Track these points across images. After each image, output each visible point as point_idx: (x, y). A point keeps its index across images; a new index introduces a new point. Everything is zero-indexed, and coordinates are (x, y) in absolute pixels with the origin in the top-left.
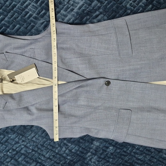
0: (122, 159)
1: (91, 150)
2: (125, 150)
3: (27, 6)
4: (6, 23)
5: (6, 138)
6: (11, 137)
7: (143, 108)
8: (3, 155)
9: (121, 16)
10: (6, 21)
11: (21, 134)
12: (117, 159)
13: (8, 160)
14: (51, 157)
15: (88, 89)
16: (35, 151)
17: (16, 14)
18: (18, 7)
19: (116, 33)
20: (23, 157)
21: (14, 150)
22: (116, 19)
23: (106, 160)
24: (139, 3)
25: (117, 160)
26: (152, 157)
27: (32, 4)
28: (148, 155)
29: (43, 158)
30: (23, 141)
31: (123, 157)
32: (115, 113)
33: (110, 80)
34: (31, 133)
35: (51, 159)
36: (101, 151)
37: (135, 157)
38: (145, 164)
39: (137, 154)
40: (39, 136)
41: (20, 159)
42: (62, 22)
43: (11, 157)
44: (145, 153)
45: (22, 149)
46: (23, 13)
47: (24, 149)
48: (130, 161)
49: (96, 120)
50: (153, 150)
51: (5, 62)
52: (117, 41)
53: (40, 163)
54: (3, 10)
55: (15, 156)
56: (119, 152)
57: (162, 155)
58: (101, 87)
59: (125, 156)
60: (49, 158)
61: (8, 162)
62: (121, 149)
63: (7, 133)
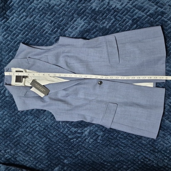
0: (109, 141)
2: (112, 134)
3: (44, 26)
4: (29, 37)
5: (27, 118)
6: (29, 118)
7: (127, 103)
8: (23, 130)
9: (112, 33)
11: (36, 116)
12: (105, 141)
13: (26, 134)
14: (57, 135)
15: (85, 86)
16: (46, 129)
17: (37, 31)
18: (38, 26)
19: (107, 46)
20: (37, 133)
21: (31, 127)
22: (108, 35)
23: (97, 141)
24: (126, 23)
25: (106, 143)
26: (133, 142)
27: (48, 24)
28: (130, 140)
29: (51, 135)
30: (38, 121)
32: (104, 106)
33: (102, 81)
34: (44, 116)
36: (94, 134)
37: (120, 141)
38: (127, 147)
39: (121, 138)
40: (49, 119)
41: (35, 135)
42: (69, 37)
43: (29, 133)
44: (127, 138)
45: (37, 127)
46: (42, 30)
47: (38, 127)
48: (115, 144)
49: (90, 109)
50: (134, 137)
51: (27, 64)
53: (49, 138)
54: (27, 28)
55: (32, 132)
57: (141, 141)
58: (95, 86)
59: (112, 139)
60: (55, 136)
61: (27, 136)
62: (109, 134)
63: (27, 115)
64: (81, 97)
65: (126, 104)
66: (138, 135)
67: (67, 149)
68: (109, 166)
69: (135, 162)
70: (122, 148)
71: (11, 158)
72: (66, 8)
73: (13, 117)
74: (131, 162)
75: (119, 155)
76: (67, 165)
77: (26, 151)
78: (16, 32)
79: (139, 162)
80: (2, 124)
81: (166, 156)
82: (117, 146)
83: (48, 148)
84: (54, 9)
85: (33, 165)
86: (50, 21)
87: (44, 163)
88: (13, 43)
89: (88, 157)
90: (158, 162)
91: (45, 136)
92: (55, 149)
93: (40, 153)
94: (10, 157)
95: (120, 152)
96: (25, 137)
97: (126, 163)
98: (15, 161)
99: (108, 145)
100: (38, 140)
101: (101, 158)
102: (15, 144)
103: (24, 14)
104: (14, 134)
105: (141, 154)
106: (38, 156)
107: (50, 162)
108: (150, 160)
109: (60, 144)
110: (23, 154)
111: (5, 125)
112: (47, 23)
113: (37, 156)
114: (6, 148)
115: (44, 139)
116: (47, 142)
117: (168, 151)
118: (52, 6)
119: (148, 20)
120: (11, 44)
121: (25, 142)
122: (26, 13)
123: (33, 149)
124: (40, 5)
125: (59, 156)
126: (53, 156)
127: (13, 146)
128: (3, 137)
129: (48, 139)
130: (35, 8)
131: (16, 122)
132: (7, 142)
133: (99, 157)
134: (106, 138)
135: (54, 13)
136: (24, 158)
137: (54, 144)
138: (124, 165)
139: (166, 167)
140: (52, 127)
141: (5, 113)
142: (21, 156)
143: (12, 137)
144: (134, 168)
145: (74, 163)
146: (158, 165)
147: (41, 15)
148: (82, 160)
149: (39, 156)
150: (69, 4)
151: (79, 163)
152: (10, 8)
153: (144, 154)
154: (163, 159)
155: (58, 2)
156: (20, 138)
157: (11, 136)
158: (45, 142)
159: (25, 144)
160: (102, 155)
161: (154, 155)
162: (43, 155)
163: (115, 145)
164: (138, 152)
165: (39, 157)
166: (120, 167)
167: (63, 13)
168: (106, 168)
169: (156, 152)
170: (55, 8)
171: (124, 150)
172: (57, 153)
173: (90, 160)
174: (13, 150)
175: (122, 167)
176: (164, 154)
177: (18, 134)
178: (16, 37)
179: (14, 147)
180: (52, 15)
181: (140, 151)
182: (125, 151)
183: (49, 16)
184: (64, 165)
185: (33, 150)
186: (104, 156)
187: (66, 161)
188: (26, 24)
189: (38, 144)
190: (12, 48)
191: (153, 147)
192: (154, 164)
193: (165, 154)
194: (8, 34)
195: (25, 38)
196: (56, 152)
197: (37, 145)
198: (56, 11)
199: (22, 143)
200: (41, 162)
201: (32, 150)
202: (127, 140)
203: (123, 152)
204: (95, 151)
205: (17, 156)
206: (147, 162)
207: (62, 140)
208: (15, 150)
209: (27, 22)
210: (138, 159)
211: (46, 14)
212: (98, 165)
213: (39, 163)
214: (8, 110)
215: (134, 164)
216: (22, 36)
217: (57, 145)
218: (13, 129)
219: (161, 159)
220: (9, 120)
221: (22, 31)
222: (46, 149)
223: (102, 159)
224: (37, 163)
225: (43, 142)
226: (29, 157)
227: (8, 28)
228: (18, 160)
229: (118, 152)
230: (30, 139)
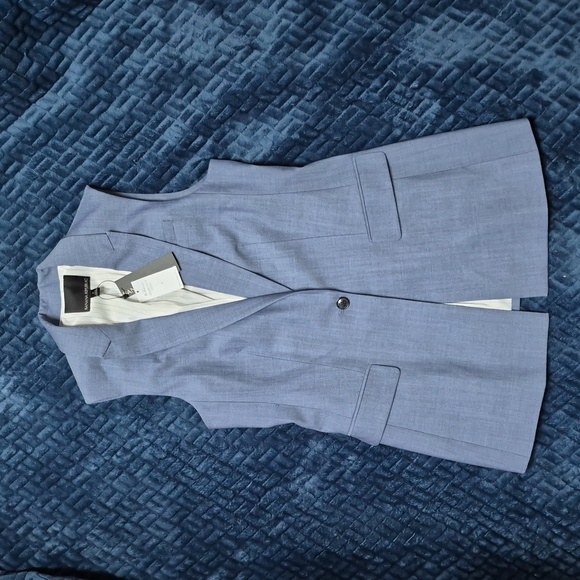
0: (378, 486)
1: (304, 461)
2: (386, 464)
3: (164, 129)
4: (117, 167)
5: (111, 422)
6: (120, 420)
7: (430, 363)
8: (102, 460)
10: (117, 163)
11: (142, 415)
12: (365, 486)
13: (112, 474)
14: (209, 472)
16: (173, 456)
17: (140, 146)
18: (146, 130)
19: (360, 185)
20: (146, 467)
21: (126, 451)
22: (364, 152)
23: (338, 486)
25: (367, 490)
26: (453, 485)
27: (176, 122)
28: (444, 479)
29: (190, 473)
30: (147, 431)
31: (380, 481)
32: (359, 375)
33: (348, 296)
34: (166, 414)
35: (210, 478)
36: (328, 464)
37: (411, 483)
38: (434, 503)
39: (416, 475)
40: (182, 422)
41: (139, 474)
43: (120, 468)
44: (435, 475)
45: (144, 449)
46: (156, 143)
47: (149, 450)
48: (397, 494)
49: (314, 388)
50: (456, 469)
52: (363, 203)
53: (184, 484)
54: (112, 139)
55: (128, 466)
56: (372, 470)
57: (479, 483)
58: (327, 313)
59: (385, 479)
60: (204, 475)
61: (113, 479)
62: (375, 462)
63: (113, 410)
64: (284, 349)
65: (427, 368)
66: (470, 463)
67: (243, 515)
68: (377, 564)
69: (460, 550)
70: (420, 506)
71: (65, 551)
72: (231, 70)
73: (66, 419)
74: (448, 549)
75: (411, 529)
76: (246, 567)
77: (112, 527)
78: (76, 150)
79: (475, 550)
80: (34, 442)
81: (560, 526)
82: (401, 500)
83: (181, 513)
84: (194, 75)
85: (137, 570)
86: (183, 112)
87: (171, 562)
88: (63, 184)
89: (313, 540)
90: (533, 546)
91: (173, 478)
92: (205, 516)
93: (158, 533)
94: (61, 548)
95: (412, 520)
96: (109, 482)
97: (433, 552)
98: (78, 559)
99: (375, 497)
100: (149, 492)
101: (352, 541)
102: (77, 506)
103: (102, 92)
104: (71, 473)
105: (480, 524)
106: (150, 543)
107: (191, 558)
108: (507, 541)
109: (220, 501)
110: (102, 536)
111: (41, 448)
112: (171, 119)
113: (148, 540)
114: (48, 521)
115: (170, 486)
116: (179, 497)
117: (565, 510)
118: (188, 65)
119: (492, 101)
120: (59, 189)
121: (108, 498)
122: (106, 90)
123: (135, 519)
124: (151, 63)
125: (219, 538)
126: (201, 540)
127: (70, 513)
128: (37, 484)
129: (180, 488)
130: (136, 74)
131: (78, 435)
132: (49, 500)
133: (347, 537)
134: (368, 475)
135: (194, 89)
136: (106, 549)
137: (201, 502)
138: (428, 559)
139: (560, 560)
140: (194, 446)
141: (41, 408)
142: (97, 543)
143: (64, 485)
144: (459, 568)
145: (265, 558)
146: (533, 556)
147: (154, 96)
148: (291, 550)
149: (154, 540)
150: (242, 60)
151: (282, 560)
152: (59, 76)
153: (490, 524)
154: (549, 535)
155: (208, 52)
156: (91, 485)
157: (62, 481)
158: (171, 496)
159: (109, 504)
160: (356, 532)
161: (520, 524)
162: (168, 539)
163: (396, 497)
164: (469, 517)
165: (154, 546)
166: (413, 566)
167: (222, 85)
168: (369, 572)
169: (526, 516)
170: (199, 73)
171: (426, 513)
172: (212, 531)
173: (320, 549)
174: (71, 525)
175: (421, 566)
176: (553, 521)
177: (86, 473)
178: (74, 168)
179: (74, 517)
180: (189, 94)
181: (475, 514)
182: (430, 515)
183: (178, 97)
184: (235, 567)
185: (136, 524)
186: (363, 535)
187: (240, 554)
188: (108, 124)
189: (150, 505)
190: (62, 202)
191: (516, 499)
192: (521, 552)
193: (557, 519)
194: (50, 159)
195: (103, 170)
196: (210, 527)
197: (147, 508)
198: (201, 81)
199: (100, 503)
200: (160, 561)
201: (131, 522)
202: (434, 479)
203: (423, 519)
204: (333, 520)
205: (82, 545)
206: (500, 547)
207: (226, 488)
208: (77, 527)
209: (111, 121)
210: (471, 540)
211: (170, 92)
212: (344, 564)
213: (156, 564)
214: (50, 399)
215: (459, 556)
216: (93, 164)
217: (211, 503)
218: (68, 459)
219: (542, 536)
220: (56, 429)
221: (94, 147)
222: (175, 519)
223: (357, 543)
224: (147, 565)
225: (165, 498)
226: (122, 544)
227: (49, 141)
228: (87, 557)
229: (405, 519)
230: (125, 490)
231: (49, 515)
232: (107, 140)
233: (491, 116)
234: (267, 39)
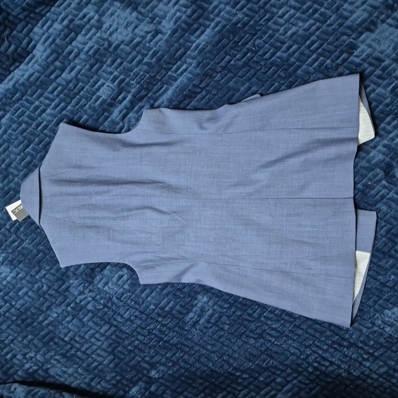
0: (245, 326)
1: (195, 309)
2: (250, 311)
3: (98, 89)
4: (68, 114)
5: (67, 284)
6: (73, 283)
8: (61, 310)
10: (69, 111)
11: (87, 280)
12: (236, 326)
13: (67, 319)
14: (132, 318)
16: (108, 307)
17: (84, 100)
18: (87, 89)
20: (90, 315)
21: (77, 304)
23: (218, 326)
24: (273, 75)
25: (238, 329)
26: (295, 326)
27: (107, 84)
28: (289, 322)
29: (119, 319)
30: (90, 291)
31: (246, 323)
34: (103, 279)
35: (132, 322)
36: (211, 311)
37: (266, 324)
38: (283, 338)
39: (270, 319)
40: (113, 285)
41: (86, 319)
43: (73, 315)
44: (283, 319)
45: (89, 302)
46: (94, 97)
47: (92, 303)
48: (257, 331)
53: (115, 326)
54: (65, 95)
55: (78, 314)
56: (241, 316)
57: (312, 324)
59: (249, 321)
60: (128, 320)
61: (69, 322)
62: (243, 310)
63: (68, 277)
67: (155, 346)
68: (245, 379)
69: (300, 369)
70: (273, 340)
71: (37, 370)
72: (143, 48)
73: (36, 283)
74: (292, 369)
75: (267, 355)
76: (157, 380)
77: (68, 354)
78: (41, 102)
79: (310, 369)
80: (16, 298)
81: (368, 353)
82: (260, 336)
83: (114, 345)
84: (119, 51)
85: (85, 383)
86: (112, 77)
87: (108, 378)
88: (33, 126)
89: (201, 362)
90: (349, 366)
91: (108, 322)
92: (129, 348)
93: (98, 359)
94: (35, 368)
95: (267, 349)
96: (66, 325)
97: (282, 371)
98: (46, 375)
99: (243, 334)
100: (92, 331)
101: (228, 363)
102: (45, 340)
103: (57, 64)
104: (41, 318)
105: (313, 351)
106: (94, 365)
107: (120, 375)
108: (332, 363)
109: (139, 337)
110: (61, 360)
111: (21, 302)
112: (104, 81)
113: (92, 363)
114: (26, 350)
115: (106, 327)
116: (112, 335)
117: (372, 343)
118: (114, 44)
119: (321, 65)
120: (30, 129)
121: (66, 335)
122: (61, 62)
123: (83, 349)
124: (90, 44)
125: (139, 362)
126: (127, 364)
127: (40, 345)
128: (18, 326)
129: (113, 328)
130: (80, 51)
131: (45, 293)
132: (27, 336)
133: (224, 361)
134: (238, 319)
135: (119, 61)
136: (64, 369)
137: (127, 338)
138: (279, 375)
139: (368, 376)
140: (122, 301)
141: (20, 275)
142: (58, 365)
143: (36, 326)
144: (299, 382)
145: (171, 375)
146: (350, 373)
147: (92, 66)
148: (187, 370)
149: (96, 363)
150: (151, 41)
151: (181, 375)
152: (29, 53)
153: (320, 352)
154: (360, 359)
155: (128, 35)
156: (54, 326)
157: (35, 324)
158: (107, 334)
159: (66, 339)
160: (230, 357)
161: (340, 352)
162: (105, 362)
163: (257, 334)
164: (306, 347)
165: (96, 367)
166: (268, 380)
167: (137, 59)
168: (239, 384)
169: (344, 347)
170: (122, 50)
171: (277, 345)
172: (134, 358)
173: (206, 368)
174: (41, 353)
175: (274, 380)
176: (363, 350)
177: (50, 319)
178: (40, 115)
179: (43, 347)
180: (115, 64)
181: (310, 345)
182: (280, 346)
183: (108, 66)
184: (150, 381)
185: (84, 353)
186: (234, 359)
187: (153, 373)
188: (62, 85)
189: (93, 340)
190: (32, 138)
191: (337, 335)
192: (341, 371)
193: (366, 348)
194: (24, 109)
195: (60, 116)
196: (132, 354)
197: (91, 342)
198: (123, 55)
199: (60, 338)
200: (100, 377)
201: (81, 351)
202: (282, 322)
203: (275, 349)
204: (215, 349)
205: (49, 366)
206: (327, 367)
207: (143, 329)
208: (45, 354)
209: (64, 83)
210: (308, 363)
211: (103, 63)
212: (223, 378)
213: (97, 380)
214: (26, 269)
215: (300, 373)
216: (52, 112)
217: (133, 339)
218: (39, 309)
219: (356, 360)
220: (31, 289)
221: (53, 100)
222: (110, 350)
223: (231, 365)
224: (92, 380)
225: (103, 335)
226: (75, 366)
227: (23, 97)
228: (52, 374)
229: (263, 349)
230: (76, 330)
231: (27, 346)
232: (62, 95)
233: (320, 75)
234: (167, 26)
